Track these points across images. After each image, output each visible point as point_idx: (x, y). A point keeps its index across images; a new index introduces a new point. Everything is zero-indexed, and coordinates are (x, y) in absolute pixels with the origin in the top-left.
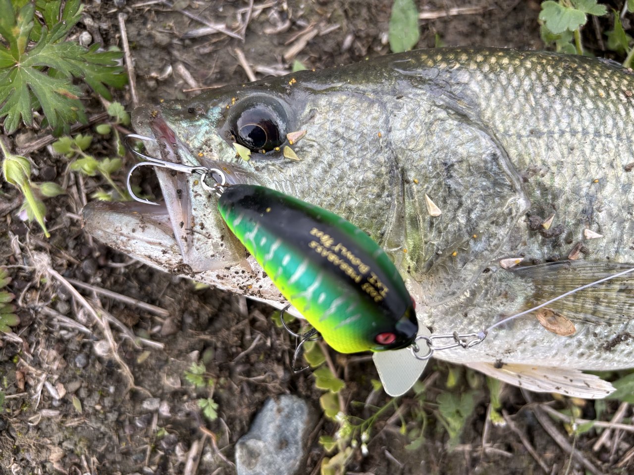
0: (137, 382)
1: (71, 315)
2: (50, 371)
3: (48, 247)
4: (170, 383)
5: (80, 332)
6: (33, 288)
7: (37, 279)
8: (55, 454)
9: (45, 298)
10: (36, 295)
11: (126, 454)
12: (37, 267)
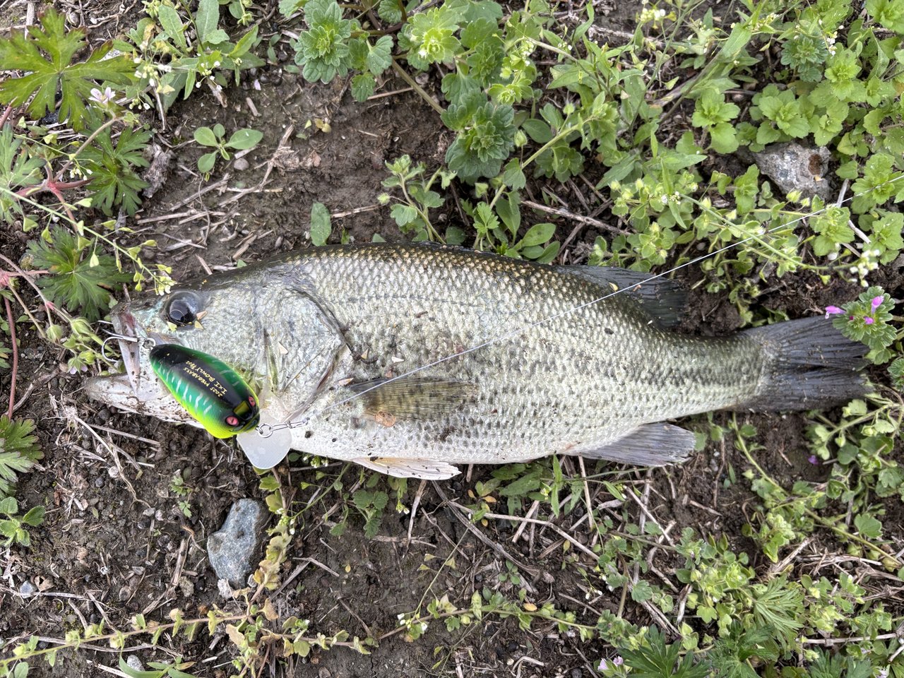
0: (139, 496)
1: (92, 449)
2: (78, 491)
3: (75, 403)
4: (162, 494)
5: (99, 461)
6: (66, 432)
7: (68, 426)
8: (82, 552)
9: (74, 439)
10: (68, 437)
11: (132, 551)
12: (68, 417)
